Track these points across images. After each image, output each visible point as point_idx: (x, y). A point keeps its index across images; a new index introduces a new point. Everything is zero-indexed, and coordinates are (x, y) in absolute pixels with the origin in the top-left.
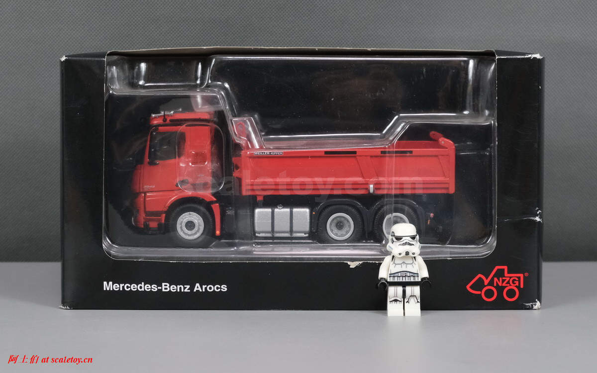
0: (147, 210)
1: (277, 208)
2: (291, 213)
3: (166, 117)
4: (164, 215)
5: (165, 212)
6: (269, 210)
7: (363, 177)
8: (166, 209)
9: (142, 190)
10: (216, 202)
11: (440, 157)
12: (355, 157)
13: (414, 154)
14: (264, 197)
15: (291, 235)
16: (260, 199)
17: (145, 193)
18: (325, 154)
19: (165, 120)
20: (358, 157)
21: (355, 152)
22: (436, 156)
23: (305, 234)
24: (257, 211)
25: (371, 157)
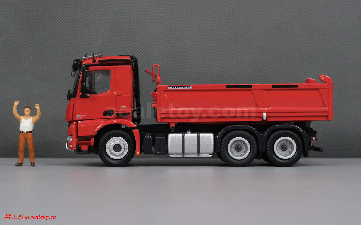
0: (79, 135)
1: (187, 133)
2: (199, 137)
3: (95, 59)
4: (93, 139)
5: (94, 137)
6: (180, 135)
7: (257, 106)
8: (94, 134)
9: (74, 119)
10: (136, 128)
11: (321, 90)
12: (251, 90)
13: (299, 87)
14: (176, 125)
15: (199, 155)
16: (172, 125)
17: (77, 121)
18: (226, 88)
19: (94, 61)
20: (253, 90)
21: (251, 87)
22: (318, 89)
23: (210, 155)
24: (171, 136)
25: (264, 90)
